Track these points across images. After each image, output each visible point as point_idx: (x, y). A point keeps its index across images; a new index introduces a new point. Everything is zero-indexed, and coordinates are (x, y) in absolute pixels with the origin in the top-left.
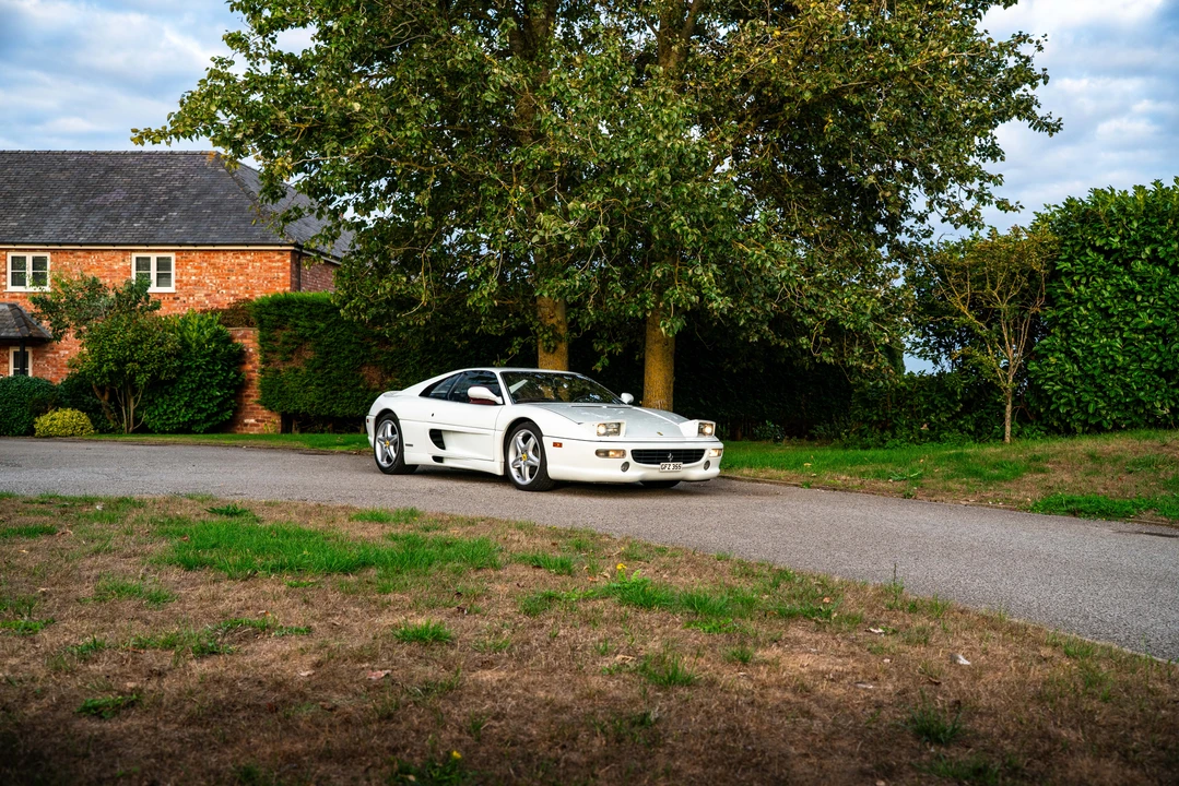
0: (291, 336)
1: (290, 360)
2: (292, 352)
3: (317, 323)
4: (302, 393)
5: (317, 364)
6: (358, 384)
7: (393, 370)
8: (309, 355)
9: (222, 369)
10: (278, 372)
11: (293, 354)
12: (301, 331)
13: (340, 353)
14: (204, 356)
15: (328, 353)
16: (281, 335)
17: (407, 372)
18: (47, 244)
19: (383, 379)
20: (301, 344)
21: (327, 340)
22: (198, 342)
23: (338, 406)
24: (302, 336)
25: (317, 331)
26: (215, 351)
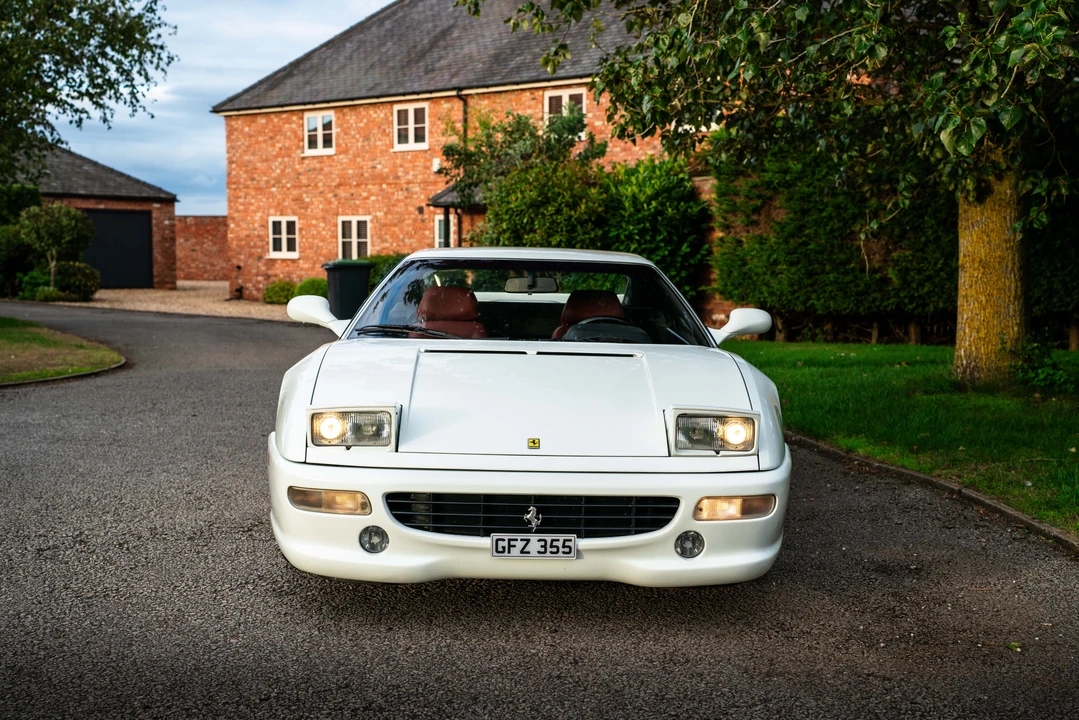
0: (755, 186)
1: (755, 223)
2: (757, 210)
3: (791, 164)
4: (768, 277)
5: (789, 229)
6: (849, 261)
7: (902, 236)
8: (781, 216)
9: (667, 241)
10: (739, 243)
11: (760, 215)
12: (767, 176)
13: (822, 211)
14: (639, 222)
15: (805, 212)
16: (742, 184)
17: (923, 239)
18: (581, 77)
19: (889, 252)
20: (771, 199)
21: (802, 188)
22: (634, 198)
23: (819, 299)
24: (769, 184)
25: (788, 178)
26: (659, 212)
